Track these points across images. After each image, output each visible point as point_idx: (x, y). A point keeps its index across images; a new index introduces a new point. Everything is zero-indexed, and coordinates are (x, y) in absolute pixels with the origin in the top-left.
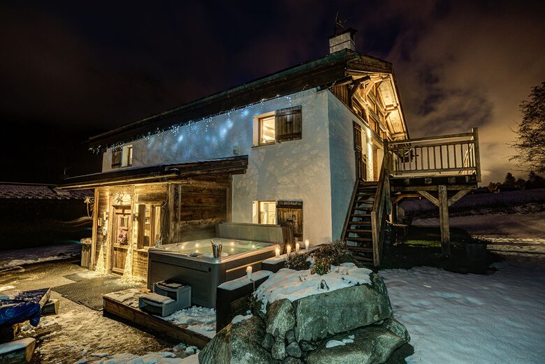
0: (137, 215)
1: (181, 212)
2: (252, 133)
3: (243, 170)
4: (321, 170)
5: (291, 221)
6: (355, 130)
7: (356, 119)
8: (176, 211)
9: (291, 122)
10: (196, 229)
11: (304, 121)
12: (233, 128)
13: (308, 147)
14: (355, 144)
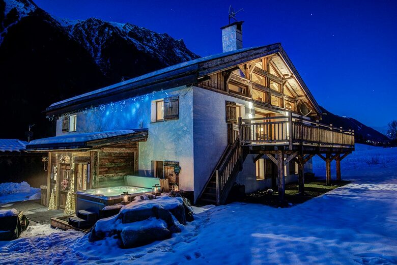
0: (74, 170)
1: (99, 168)
2: (150, 113)
3: (144, 139)
4: (188, 141)
5: (172, 175)
6: (227, 108)
7: (230, 99)
8: (95, 169)
9: (172, 107)
10: (110, 180)
11: (180, 107)
12: (140, 108)
13: (181, 125)
14: (227, 118)
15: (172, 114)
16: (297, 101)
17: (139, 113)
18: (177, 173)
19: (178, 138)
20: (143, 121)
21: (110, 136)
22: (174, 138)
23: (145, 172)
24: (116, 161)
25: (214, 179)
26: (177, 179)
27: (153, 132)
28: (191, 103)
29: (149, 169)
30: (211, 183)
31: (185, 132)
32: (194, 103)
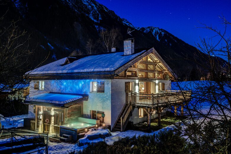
1: (68, 115)
2: (90, 88)
3: (87, 100)
4: (109, 103)
5: (101, 118)
6: (126, 85)
7: (127, 81)
8: (66, 115)
9: (101, 87)
10: (72, 119)
11: (105, 87)
12: (84, 84)
13: (105, 95)
14: (126, 90)
15: (101, 90)
16: (163, 73)
17: (83, 87)
18: (103, 117)
19: (104, 101)
20: (86, 91)
21: (73, 100)
22: (102, 101)
23: (87, 115)
24: (74, 111)
25: (120, 120)
26: (103, 120)
27: (91, 97)
28: (110, 86)
29: (89, 114)
30: (118, 122)
31: (107, 99)
32: (112, 86)
